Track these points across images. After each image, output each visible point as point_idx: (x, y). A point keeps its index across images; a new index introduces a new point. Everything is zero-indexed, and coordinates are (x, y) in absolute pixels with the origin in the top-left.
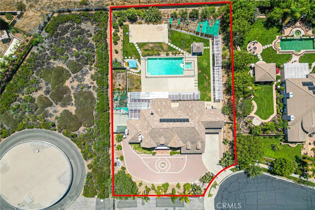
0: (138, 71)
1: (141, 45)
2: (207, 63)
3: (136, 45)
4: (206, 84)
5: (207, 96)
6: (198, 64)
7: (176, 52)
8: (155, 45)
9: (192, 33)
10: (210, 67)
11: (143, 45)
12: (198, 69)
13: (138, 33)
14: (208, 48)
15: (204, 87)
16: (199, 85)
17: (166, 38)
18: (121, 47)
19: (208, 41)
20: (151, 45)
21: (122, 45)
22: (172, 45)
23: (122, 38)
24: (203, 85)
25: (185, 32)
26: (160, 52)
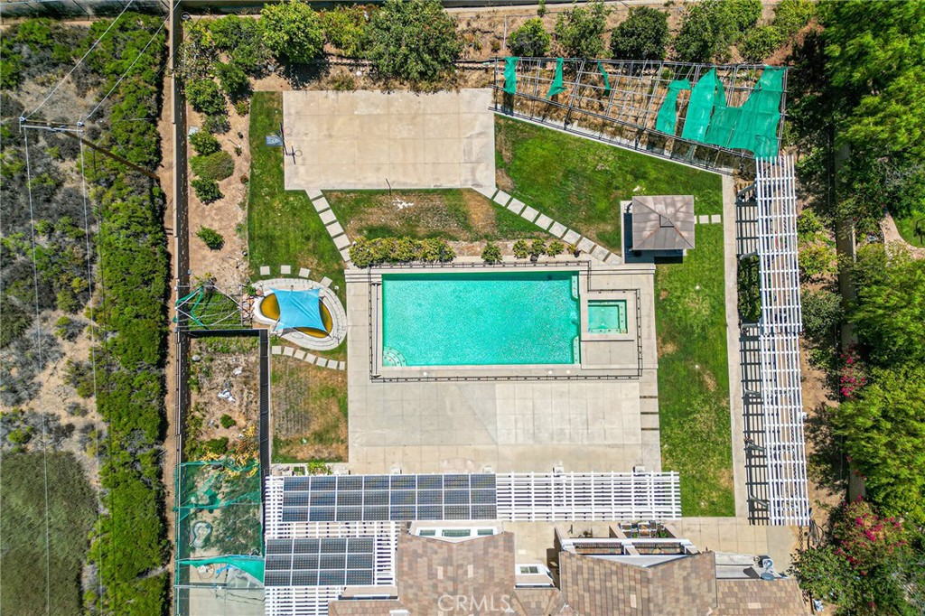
0: (330, 343)
1: (350, 204)
2: (706, 305)
3: (321, 204)
4: (703, 418)
5: (713, 487)
6: (656, 308)
7: (535, 243)
8: (426, 204)
9: (625, 141)
10: (726, 325)
11: (357, 202)
12: (658, 334)
13: (330, 136)
14: (716, 219)
15: (694, 434)
16: (664, 423)
17: (482, 167)
18: (241, 216)
19: (716, 184)
20: (402, 205)
21: (242, 205)
22: (516, 206)
23: (242, 166)
24: (686, 427)
25: (588, 132)
26: (451, 244)
